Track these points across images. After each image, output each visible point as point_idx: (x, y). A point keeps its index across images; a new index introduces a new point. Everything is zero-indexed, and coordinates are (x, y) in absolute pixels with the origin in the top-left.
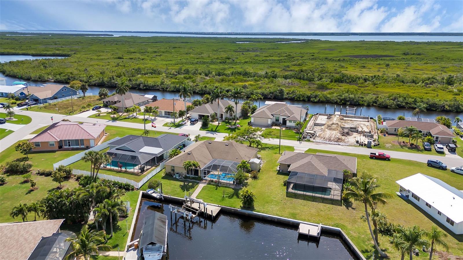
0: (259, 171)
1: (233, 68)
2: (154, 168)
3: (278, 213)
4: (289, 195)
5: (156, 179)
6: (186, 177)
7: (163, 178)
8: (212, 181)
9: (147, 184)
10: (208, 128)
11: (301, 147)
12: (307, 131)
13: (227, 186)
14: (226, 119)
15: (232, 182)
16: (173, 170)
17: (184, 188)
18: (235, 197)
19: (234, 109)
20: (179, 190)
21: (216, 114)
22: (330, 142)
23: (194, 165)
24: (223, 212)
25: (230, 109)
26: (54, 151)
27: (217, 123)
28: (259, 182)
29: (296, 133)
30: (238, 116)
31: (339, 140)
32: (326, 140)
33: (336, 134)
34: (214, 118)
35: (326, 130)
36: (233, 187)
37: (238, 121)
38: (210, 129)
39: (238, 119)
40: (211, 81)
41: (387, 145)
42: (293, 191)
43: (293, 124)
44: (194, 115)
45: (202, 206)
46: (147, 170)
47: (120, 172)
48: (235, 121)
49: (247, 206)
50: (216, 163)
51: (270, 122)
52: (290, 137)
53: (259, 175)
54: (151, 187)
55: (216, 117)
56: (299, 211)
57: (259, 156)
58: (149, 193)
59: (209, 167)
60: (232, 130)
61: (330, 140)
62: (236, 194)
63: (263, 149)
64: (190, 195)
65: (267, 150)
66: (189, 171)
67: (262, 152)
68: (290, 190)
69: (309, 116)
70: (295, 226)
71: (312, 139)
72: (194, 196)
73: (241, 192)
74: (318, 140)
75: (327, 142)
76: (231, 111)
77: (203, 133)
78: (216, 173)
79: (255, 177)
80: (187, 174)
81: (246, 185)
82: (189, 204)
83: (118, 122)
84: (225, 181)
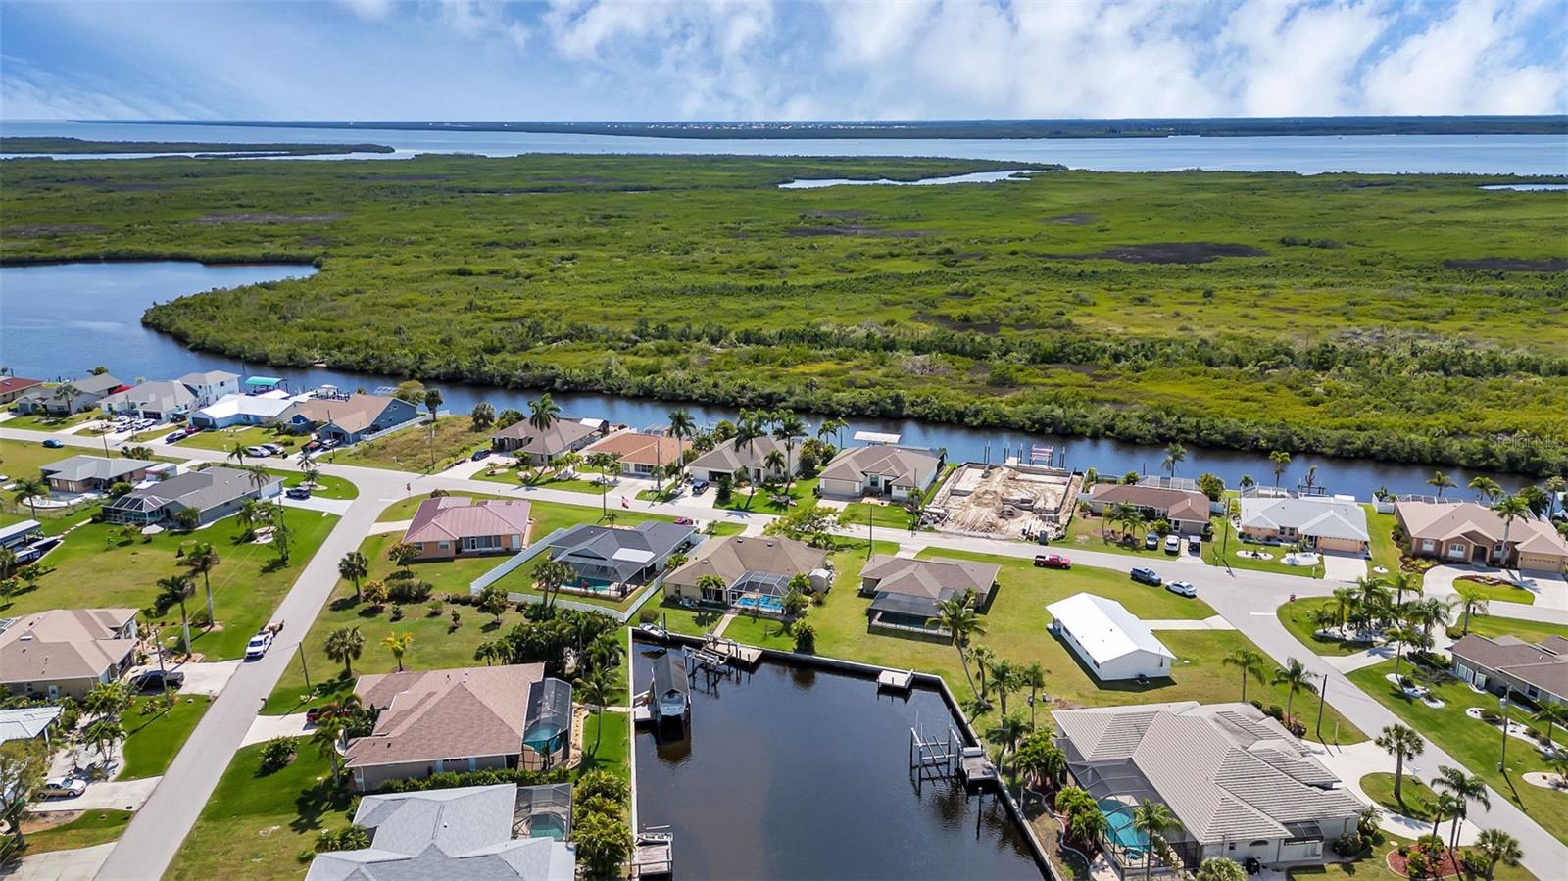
0: (827, 592)
1: (782, 308)
2: (641, 587)
3: (852, 657)
4: (872, 630)
5: (652, 608)
6: (701, 603)
7: (662, 605)
8: (747, 610)
9: (637, 616)
10: (729, 503)
11: (912, 544)
12: (931, 510)
13: (771, 617)
14: (767, 480)
15: (780, 612)
16: (679, 592)
17: (700, 622)
18: (784, 634)
19: (785, 459)
20: (692, 624)
21: (746, 470)
22: (971, 533)
23: (716, 583)
24: (766, 657)
25: (775, 459)
26: (450, 559)
27: (749, 489)
28: (825, 610)
29: (912, 513)
30: (792, 473)
31: (991, 527)
32: (965, 529)
33: (988, 514)
34: (742, 478)
35: (972, 505)
36: (781, 618)
37: (793, 485)
38: (734, 505)
39: (792, 481)
40: (726, 363)
41: (1081, 538)
42: (880, 624)
43: (904, 494)
44: (701, 473)
45: (733, 648)
46: (632, 591)
47: (586, 595)
48: (785, 486)
49: (803, 647)
50: (753, 578)
51: (858, 489)
52: (896, 523)
53: (827, 599)
54: (644, 620)
55: (746, 476)
56: (883, 654)
57: (830, 563)
58: (646, 629)
59: (741, 587)
60: (779, 506)
61: (973, 529)
62: (786, 629)
63: (840, 548)
64: (712, 631)
65: (846, 550)
66: (705, 591)
67: (837, 554)
68: (875, 622)
69: (947, 469)
70: (873, 675)
71: (937, 527)
72: (718, 633)
73: (794, 627)
74: (950, 527)
75: (967, 533)
76: (777, 464)
77: (722, 515)
78: (752, 596)
79: (819, 603)
80: (704, 597)
81: (803, 615)
82: (711, 645)
83: (539, 489)
84: (769, 610)
